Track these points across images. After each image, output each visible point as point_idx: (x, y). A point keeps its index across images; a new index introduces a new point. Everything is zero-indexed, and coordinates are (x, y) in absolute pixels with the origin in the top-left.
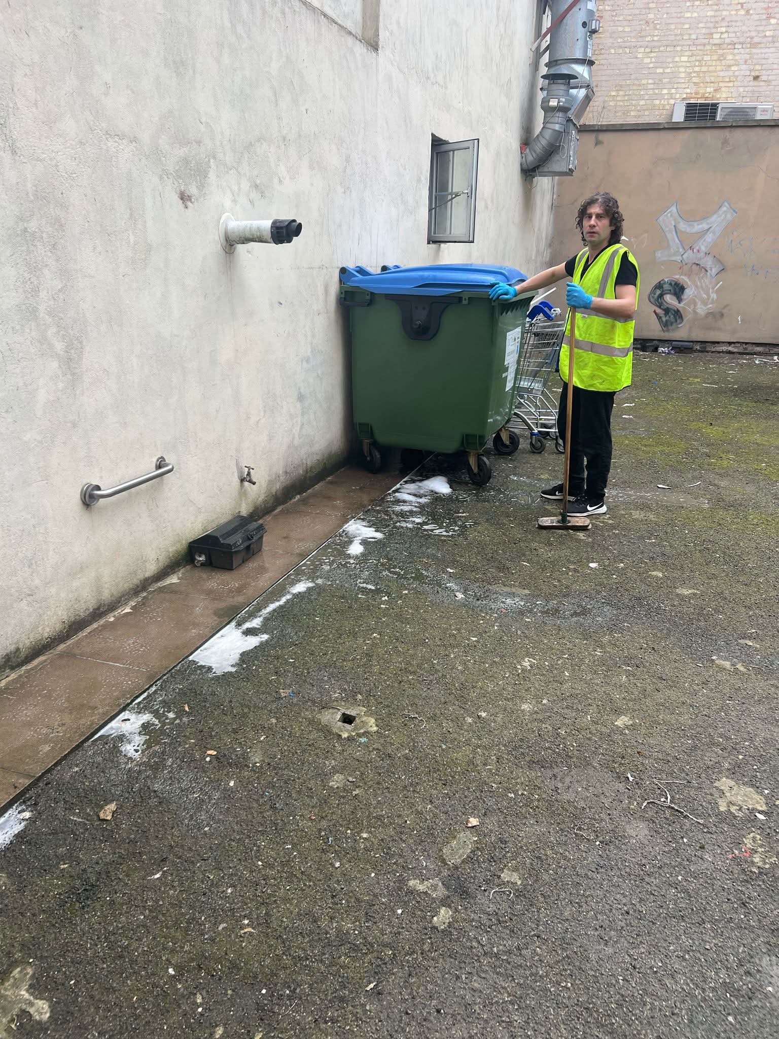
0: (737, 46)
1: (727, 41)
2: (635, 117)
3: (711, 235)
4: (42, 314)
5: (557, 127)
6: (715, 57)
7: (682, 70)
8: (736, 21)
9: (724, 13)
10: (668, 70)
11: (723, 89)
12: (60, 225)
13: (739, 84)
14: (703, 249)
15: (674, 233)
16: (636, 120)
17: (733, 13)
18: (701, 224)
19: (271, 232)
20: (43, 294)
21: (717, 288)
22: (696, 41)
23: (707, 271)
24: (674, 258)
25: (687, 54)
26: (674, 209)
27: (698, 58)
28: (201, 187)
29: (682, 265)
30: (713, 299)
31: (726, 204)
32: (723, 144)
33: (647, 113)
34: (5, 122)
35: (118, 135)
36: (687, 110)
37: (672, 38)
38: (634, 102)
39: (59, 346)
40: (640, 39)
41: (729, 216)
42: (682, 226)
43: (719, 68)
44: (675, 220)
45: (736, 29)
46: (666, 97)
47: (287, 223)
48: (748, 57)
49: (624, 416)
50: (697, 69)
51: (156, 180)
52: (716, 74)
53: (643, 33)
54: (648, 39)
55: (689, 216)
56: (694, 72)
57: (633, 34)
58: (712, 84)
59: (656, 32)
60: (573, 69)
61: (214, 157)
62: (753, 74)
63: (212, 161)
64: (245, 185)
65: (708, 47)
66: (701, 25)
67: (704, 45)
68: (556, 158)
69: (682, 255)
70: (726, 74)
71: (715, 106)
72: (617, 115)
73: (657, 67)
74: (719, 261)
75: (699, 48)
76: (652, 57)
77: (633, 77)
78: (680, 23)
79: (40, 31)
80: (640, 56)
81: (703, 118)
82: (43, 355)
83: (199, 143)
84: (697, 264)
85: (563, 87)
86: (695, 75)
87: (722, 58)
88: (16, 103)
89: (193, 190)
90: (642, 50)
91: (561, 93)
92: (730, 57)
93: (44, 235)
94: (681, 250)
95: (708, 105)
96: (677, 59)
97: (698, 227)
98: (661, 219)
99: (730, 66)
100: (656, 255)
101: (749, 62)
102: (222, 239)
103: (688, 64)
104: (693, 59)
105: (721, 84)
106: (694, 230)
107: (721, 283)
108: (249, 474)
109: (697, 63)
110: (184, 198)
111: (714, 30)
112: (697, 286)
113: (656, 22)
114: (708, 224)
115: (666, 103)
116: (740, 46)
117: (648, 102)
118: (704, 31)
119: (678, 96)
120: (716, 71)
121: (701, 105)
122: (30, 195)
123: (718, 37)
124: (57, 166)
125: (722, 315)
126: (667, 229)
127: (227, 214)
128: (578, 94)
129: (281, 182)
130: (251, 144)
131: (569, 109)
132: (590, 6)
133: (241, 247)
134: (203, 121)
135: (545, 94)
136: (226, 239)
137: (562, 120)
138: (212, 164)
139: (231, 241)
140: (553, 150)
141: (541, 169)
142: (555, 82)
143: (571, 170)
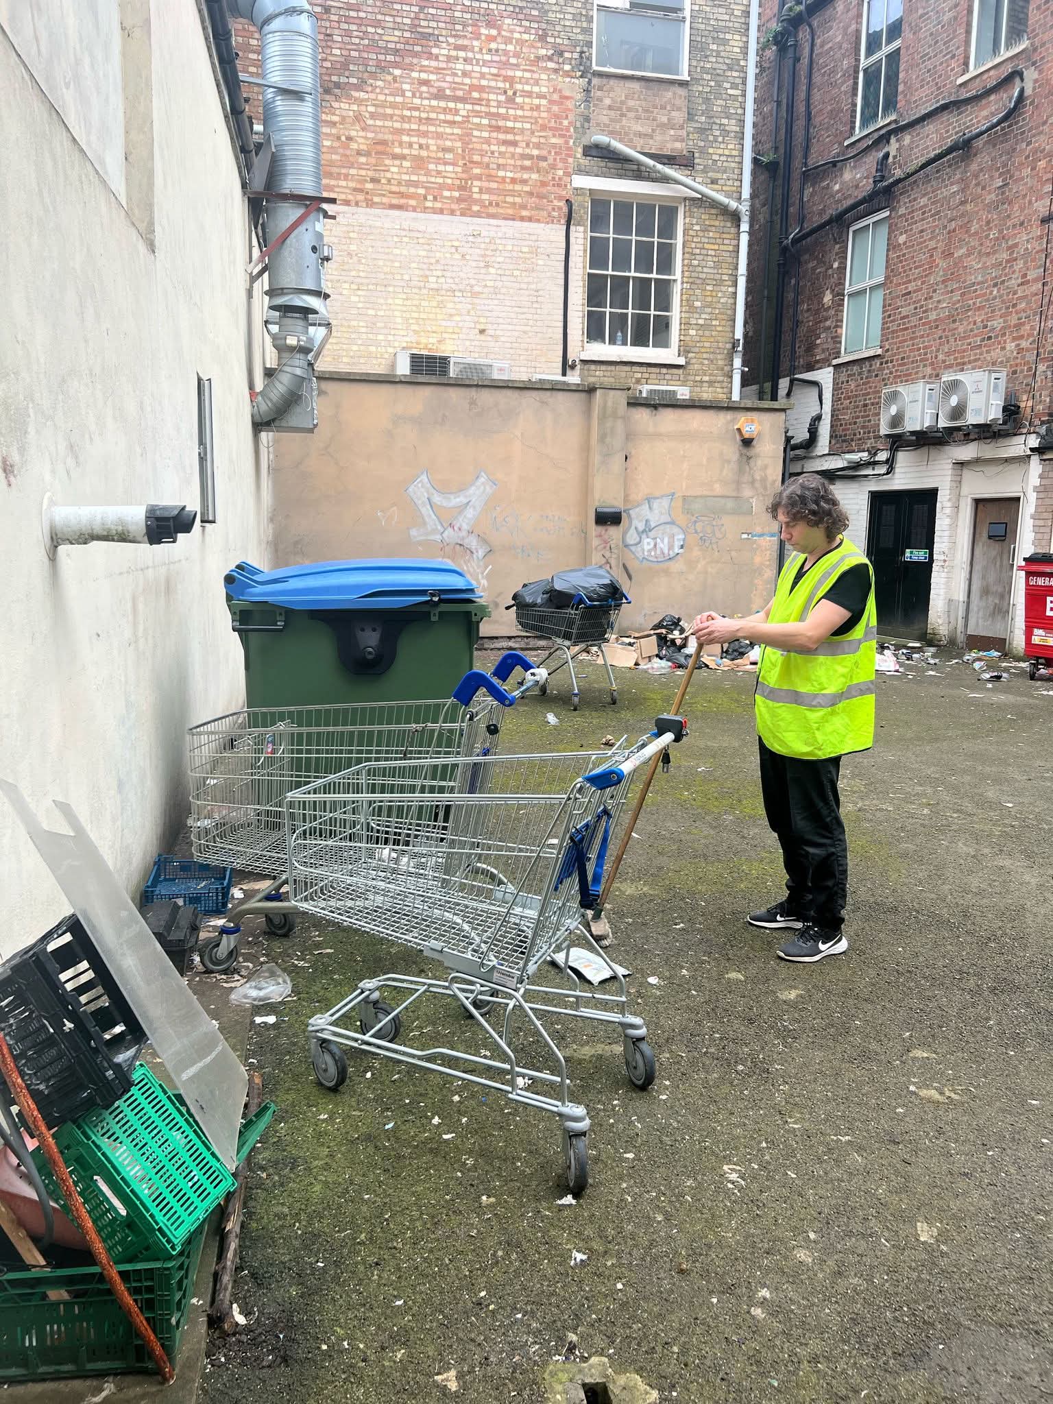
0: (456, 294)
1: (445, 286)
2: (348, 364)
3: (471, 510)
5: (298, 372)
6: (435, 304)
8: (452, 266)
9: (438, 255)
10: (381, 313)
11: (447, 341)
13: (464, 337)
14: (465, 527)
15: (429, 507)
16: (351, 368)
17: (448, 255)
18: (459, 497)
19: (147, 526)
21: (486, 572)
22: (410, 282)
23: (472, 552)
24: (432, 538)
25: (400, 296)
26: (424, 477)
27: (414, 302)
28: (22, 450)
29: (442, 546)
30: (484, 586)
31: (483, 474)
32: (471, 404)
33: (362, 361)
36: (412, 362)
37: (382, 276)
40: (343, 273)
41: (489, 490)
42: (437, 499)
43: (439, 317)
44: (428, 493)
45: (454, 275)
46: (383, 344)
48: (470, 307)
50: (416, 315)
52: (438, 323)
53: (346, 267)
54: (353, 273)
55: (444, 488)
56: (412, 318)
58: (434, 334)
60: (304, 301)
61: (33, 401)
62: (478, 327)
63: (31, 405)
64: (62, 445)
65: (425, 291)
66: (413, 265)
67: (420, 288)
68: (298, 409)
69: (442, 533)
70: (449, 324)
71: (444, 361)
73: (368, 308)
74: (485, 541)
75: (414, 290)
77: (340, 316)
78: (389, 260)
80: (345, 292)
81: (431, 372)
83: (17, 374)
84: (461, 545)
85: (301, 323)
86: (413, 321)
87: (441, 306)
89: (14, 455)
90: (346, 286)
91: (299, 329)
92: (450, 305)
94: (439, 527)
95: (435, 357)
96: (390, 301)
97: (462, 499)
98: (410, 489)
99: (451, 316)
100: (411, 533)
101: (472, 312)
102: (46, 538)
104: (409, 303)
105: (445, 335)
106: (451, 505)
107: (491, 566)
109: (414, 308)
110: (7, 469)
111: (428, 273)
114: (466, 497)
115: (384, 350)
116: (460, 294)
117: (362, 348)
118: (417, 272)
119: (397, 344)
120: (436, 320)
121: (429, 357)
123: (435, 281)
125: (496, 605)
126: (420, 502)
127: (48, 494)
128: (317, 333)
129: (91, 439)
130: (64, 381)
131: (310, 351)
132: (319, 227)
133: (63, 549)
134: (20, 339)
135: (274, 329)
136: (52, 538)
137: (304, 364)
138: (31, 412)
139: (56, 540)
140: (292, 400)
141: (277, 423)
142: (290, 315)
143: (316, 426)
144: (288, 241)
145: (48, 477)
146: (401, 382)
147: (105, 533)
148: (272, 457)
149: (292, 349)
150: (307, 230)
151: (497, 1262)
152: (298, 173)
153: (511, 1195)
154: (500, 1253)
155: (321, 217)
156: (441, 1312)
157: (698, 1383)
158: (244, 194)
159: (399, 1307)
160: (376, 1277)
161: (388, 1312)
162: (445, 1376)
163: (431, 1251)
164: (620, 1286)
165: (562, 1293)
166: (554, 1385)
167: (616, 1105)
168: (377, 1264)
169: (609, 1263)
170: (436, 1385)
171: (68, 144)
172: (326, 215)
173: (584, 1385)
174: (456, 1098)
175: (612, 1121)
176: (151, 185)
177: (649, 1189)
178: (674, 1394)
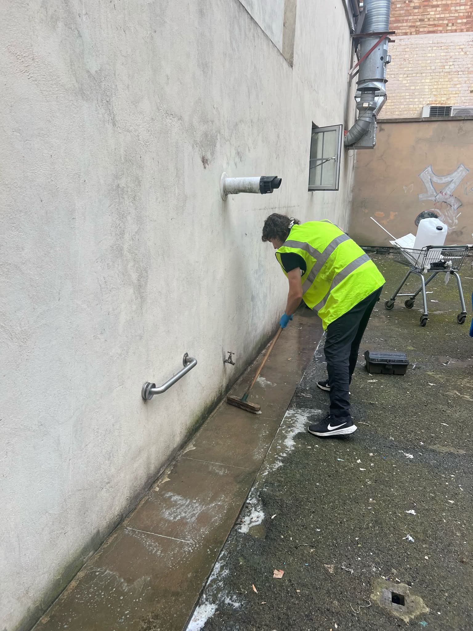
0: (460, 73)
1: (454, 70)
2: (398, 115)
3: (453, 185)
4: (125, 252)
5: (367, 119)
6: (447, 80)
7: (426, 87)
8: (459, 58)
9: (452, 54)
10: (418, 87)
11: (452, 98)
12: (138, 181)
13: (462, 95)
14: (449, 193)
15: (430, 183)
17: (457, 53)
18: (447, 178)
19: (260, 185)
20: (127, 236)
21: (458, 216)
22: (435, 70)
23: (451, 206)
24: (430, 199)
25: (429, 78)
26: (429, 169)
27: (436, 80)
28: (213, 154)
29: (435, 203)
30: (456, 223)
31: (462, 165)
32: (459, 130)
33: (405, 113)
34: (109, 100)
35: (172, 115)
36: (431, 111)
37: (420, 68)
38: (397, 106)
39: (134, 276)
40: (401, 69)
41: (464, 173)
42: (435, 179)
43: (449, 86)
44: (430, 176)
45: (459, 63)
46: (417, 103)
47: (272, 179)
48: (466, 79)
49: (432, 301)
50: (435, 87)
51: (190, 148)
52: (447, 89)
53: (402, 66)
54: (405, 69)
55: (439, 174)
56: (434, 88)
57: (396, 67)
58: (445, 96)
59: (410, 65)
60: (375, 85)
61: (220, 133)
62: (470, 89)
63: (218, 135)
64: (234, 152)
65: (442, 74)
66: (437, 61)
67: (440, 72)
68: (366, 138)
69: (436, 196)
70: (454, 89)
71: (449, 109)
72: (387, 114)
73: (411, 86)
74: (459, 200)
75: (436, 74)
76: (407, 80)
77: (396, 91)
78: (425, 60)
79: (132, 31)
80: (400, 79)
81: (441, 115)
82: (124, 284)
83: (212, 122)
84: (445, 202)
85: (370, 95)
86: (434, 90)
87: (451, 80)
88: (116, 86)
89: (209, 156)
90: (401, 76)
91: (370, 98)
92: (456, 79)
93: (129, 190)
94: (435, 193)
95: (444, 107)
96: (423, 81)
97: (448, 179)
98: (421, 175)
99: (456, 85)
100: (419, 196)
101: (468, 82)
102: (221, 191)
103: (430, 84)
104: (433, 80)
105: (451, 96)
106: (442, 182)
107: (460, 213)
108: (230, 357)
109: (436, 83)
110: (205, 161)
111: (445, 64)
112: (445, 215)
113: (409, 59)
114: (451, 178)
115: (417, 106)
116: (462, 73)
117: (406, 106)
118: (439, 64)
119: (424, 103)
120: (447, 88)
121: (440, 108)
122: (122, 158)
123: (448, 68)
124: (138, 136)
125: (462, 233)
126: (426, 181)
127: (224, 173)
128: (379, 100)
129: (249, 150)
130: (237, 125)
131: (374, 109)
132: (385, 47)
133: (230, 196)
134: (215, 106)
135: (359, 100)
136: (224, 191)
137: (370, 115)
138: (218, 137)
139: (227, 192)
140: (364, 133)
141: (356, 145)
142: (366, 92)
143: (374, 145)
144: (369, 56)
145: (225, 165)
146: (423, 121)
147: (244, 189)
148: (355, 162)
149: (366, 109)
150: (379, 49)
151: (368, 528)
152: (378, 22)
153: (384, 502)
154: (371, 525)
155: (387, 42)
156: (336, 540)
157: (453, 613)
158: (351, 36)
159: (318, 532)
160: (312, 517)
161: (313, 532)
162: (329, 566)
163: (339, 514)
164: (426, 557)
165: (396, 551)
166: (378, 587)
167: (452, 477)
168: (313, 512)
169: (424, 546)
170: (324, 568)
171: (247, 20)
172: (390, 41)
173: (393, 593)
174: (371, 454)
175: (447, 483)
176: (293, 36)
177: (458, 520)
178: (439, 613)
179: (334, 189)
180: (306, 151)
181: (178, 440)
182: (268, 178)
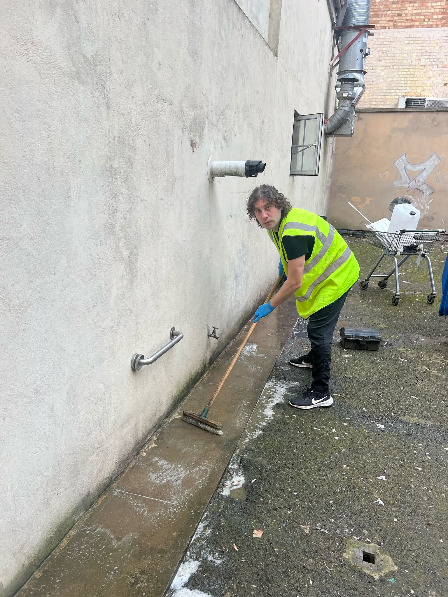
0: (434, 67)
1: (429, 63)
2: (376, 105)
3: (426, 173)
4: (117, 230)
5: (347, 109)
6: (422, 73)
7: (403, 79)
8: (434, 53)
9: (427, 48)
10: (395, 79)
11: (426, 90)
12: (130, 163)
13: (436, 88)
14: (421, 180)
15: (404, 171)
16: (376, 107)
17: (432, 48)
18: (420, 166)
19: (245, 169)
20: (119, 215)
21: (429, 203)
22: (411, 63)
23: (423, 193)
24: (404, 185)
25: (405, 70)
26: (404, 157)
27: (412, 73)
28: (201, 138)
29: (409, 190)
30: (427, 209)
31: (434, 154)
32: (433, 120)
33: (382, 103)
34: (104, 84)
35: (163, 100)
36: (406, 102)
37: (397, 61)
38: (375, 97)
39: (126, 253)
40: (379, 62)
41: (436, 163)
42: (409, 167)
43: (424, 79)
44: (404, 163)
45: (434, 57)
46: (393, 94)
47: (257, 163)
48: (440, 72)
49: (404, 282)
50: (411, 79)
51: (180, 132)
52: (422, 82)
53: (380, 59)
54: (383, 61)
55: (413, 162)
56: (410, 81)
57: (374, 59)
58: (420, 88)
59: (388, 58)
60: (354, 76)
61: (208, 118)
62: (443, 82)
63: (206, 120)
64: (220, 137)
65: (418, 67)
66: (414, 54)
67: (416, 65)
68: (345, 126)
69: (409, 183)
70: (428, 82)
71: (423, 100)
72: (365, 104)
73: (388, 78)
74: (431, 187)
75: (412, 67)
76: (385, 72)
77: (374, 83)
78: (402, 53)
79: (127, 18)
80: (378, 71)
81: (416, 105)
82: (116, 260)
83: (201, 107)
84: (418, 189)
85: (350, 86)
87: (425, 73)
88: (111, 70)
89: (197, 140)
90: (379, 68)
91: (350, 89)
92: (431, 72)
93: (122, 171)
94: (408, 181)
95: (418, 99)
96: (400, 73)
97: (422, 167)
98: (396, 163)
99: (430, 78)
100: (394, 183)
101: (442, 75)
102: (208, 174)
103: (406, 76)
104: (410, 73)
105: (425, 88)
106: (416, 170)
107: (432, 200)
108: (214, 332)
109: (411, 76)
110: (193, 145)
111: (421, 57)
112: (418, 202)
113: (387, 52)
114: (424, 166)
115: (393, 97)
116: (436, 66)
117: (383, 97)
118: (415, 57)
119: (400, 94)
120: (422, 80)
121: (415, 99)
122: (116, 140)
123: (424, 61)
124: (131, 119)
125: (433, 218)
126: (400, 169)
127: (211, 156)
128: (358, 90)
129: (235, 135)
130: (224, 110)
131: (353, 99)
132: (365, 40)
133: (217, 179)
134: (204, 93)
135: (339, 90)
136: (211, 174)
137: (349, 105)
138: (207, 123)
139: (213, 175)
140: (343, 122)
141: (335, 133)
142: (345, 83)
143: (352, 134)
144: (350, 48)
145: (212, 149)
146: (398, 112)
147: (230, 172)
148: (334, 149)
149: (345, 99)
150: (359, 42)
151: (342, 492)
152: (359, 15)
153: (357, 468)
154: (344, 489)
155: (367, 35)
156: (312, 503)
157: (420, 571)
158: (333, 28)
159: (295, 495)
160: (289, 481)
161: (290, 495)
162: (305, 527)
163: (315, 479)
164: (395, 520)
165: (367, 513)
166: (350, 547)
167: (420, 446)
168: (291, 477)
169: (393, 509)
170: (300, 529)
171: (236, 11)
172: (369, 34)
173: (364, 552)
174: (345, 424)
175: (415, 452)
176: (279, 27)
177: (424, 485)
178: (407, 571)
179: (314, 174)
180: (289, 137)
181: (164, 408)
182: (253, 162)
